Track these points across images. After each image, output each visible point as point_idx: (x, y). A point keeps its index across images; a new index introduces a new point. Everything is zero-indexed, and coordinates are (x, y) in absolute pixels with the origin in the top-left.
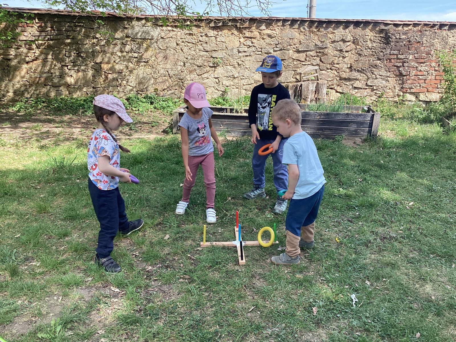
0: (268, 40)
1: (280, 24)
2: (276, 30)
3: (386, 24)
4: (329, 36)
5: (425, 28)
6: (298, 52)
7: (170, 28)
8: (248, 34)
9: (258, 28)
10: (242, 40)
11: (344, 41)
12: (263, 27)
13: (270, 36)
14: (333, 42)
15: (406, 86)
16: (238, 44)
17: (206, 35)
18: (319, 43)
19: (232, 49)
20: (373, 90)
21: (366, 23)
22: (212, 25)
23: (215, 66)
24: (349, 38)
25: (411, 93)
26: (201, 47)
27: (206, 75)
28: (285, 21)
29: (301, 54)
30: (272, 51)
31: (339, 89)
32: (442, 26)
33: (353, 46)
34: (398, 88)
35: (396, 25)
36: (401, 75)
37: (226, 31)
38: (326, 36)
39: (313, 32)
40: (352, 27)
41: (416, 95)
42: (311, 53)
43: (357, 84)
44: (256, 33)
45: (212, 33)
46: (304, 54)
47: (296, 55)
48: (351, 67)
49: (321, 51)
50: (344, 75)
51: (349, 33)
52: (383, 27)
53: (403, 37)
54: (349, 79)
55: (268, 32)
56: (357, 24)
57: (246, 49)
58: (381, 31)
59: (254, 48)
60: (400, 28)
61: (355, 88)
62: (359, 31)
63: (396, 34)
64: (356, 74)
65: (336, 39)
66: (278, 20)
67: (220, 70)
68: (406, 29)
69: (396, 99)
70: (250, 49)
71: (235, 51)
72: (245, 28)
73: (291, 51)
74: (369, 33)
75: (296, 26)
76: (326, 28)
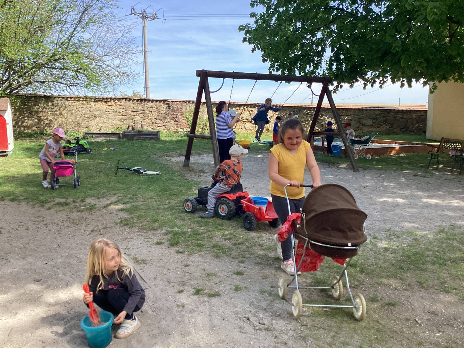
0: (119, 107)
1: (124, 100)
2: (122, 103)
3: (168, 101)
4: (146, 105)
5: (183, 103)
6: (133, 112)
7: (73, 101)
8: (109, 104)
9: (114, 101)
10: (107, 106)
11: (152, 107)
12: (117, 101)
13: (120, 105)
14: (148, 108)
15: (178, 125)
16: (105, 108)
17: (90, 104)
18: (142, 108)
19: (103, 110)
20: (166, 127)
21: (161, 101)
22: (93, 100)
23: (95, 117)
24: (154, 106)
25: (181, 128)
26: (88, 110)
27: (91, 122)
28: (126, 99)
29: (135, 113)
30: (121, 111)
31: (152, 127)
32: (189, 102)
33: (156, 110)
34: (175, 127)
35: (172, 102)
36: (176, 121)
37: (99, 103)
38: (144, 105)
39: (139, 104)
40: (155, 102)
41: (183, 129)
42: (139, 112)
43: (159, 125)
44: (113, 104)
45: (93, 103)
46: (136, 113)
47: (132, 113)
48: (156, 118)
49: (143, 112)
50: (154, 121)
51: (154, 104)
52: (167, 102)
53: (175, 106)
54: (156, 123)
55: (119, 103)
56: (157, 101)
57: (109, 110)
58: (167, 104)
59: (113, 110)
60: (174, 103)
61: (158, 127)
62: (158, 103)
63: (172, 105)
64: (158, 121)
65: (149, 107)
66: (123, 99)
67: (97, 119)
68: (176, 103)
69: (175, 131)
70: (111, 110)
71: (104, 111)
72: (108, 102)
73: (130, 112)
74: (162, 104)
75: (131, 101)
76: (144, 102)
